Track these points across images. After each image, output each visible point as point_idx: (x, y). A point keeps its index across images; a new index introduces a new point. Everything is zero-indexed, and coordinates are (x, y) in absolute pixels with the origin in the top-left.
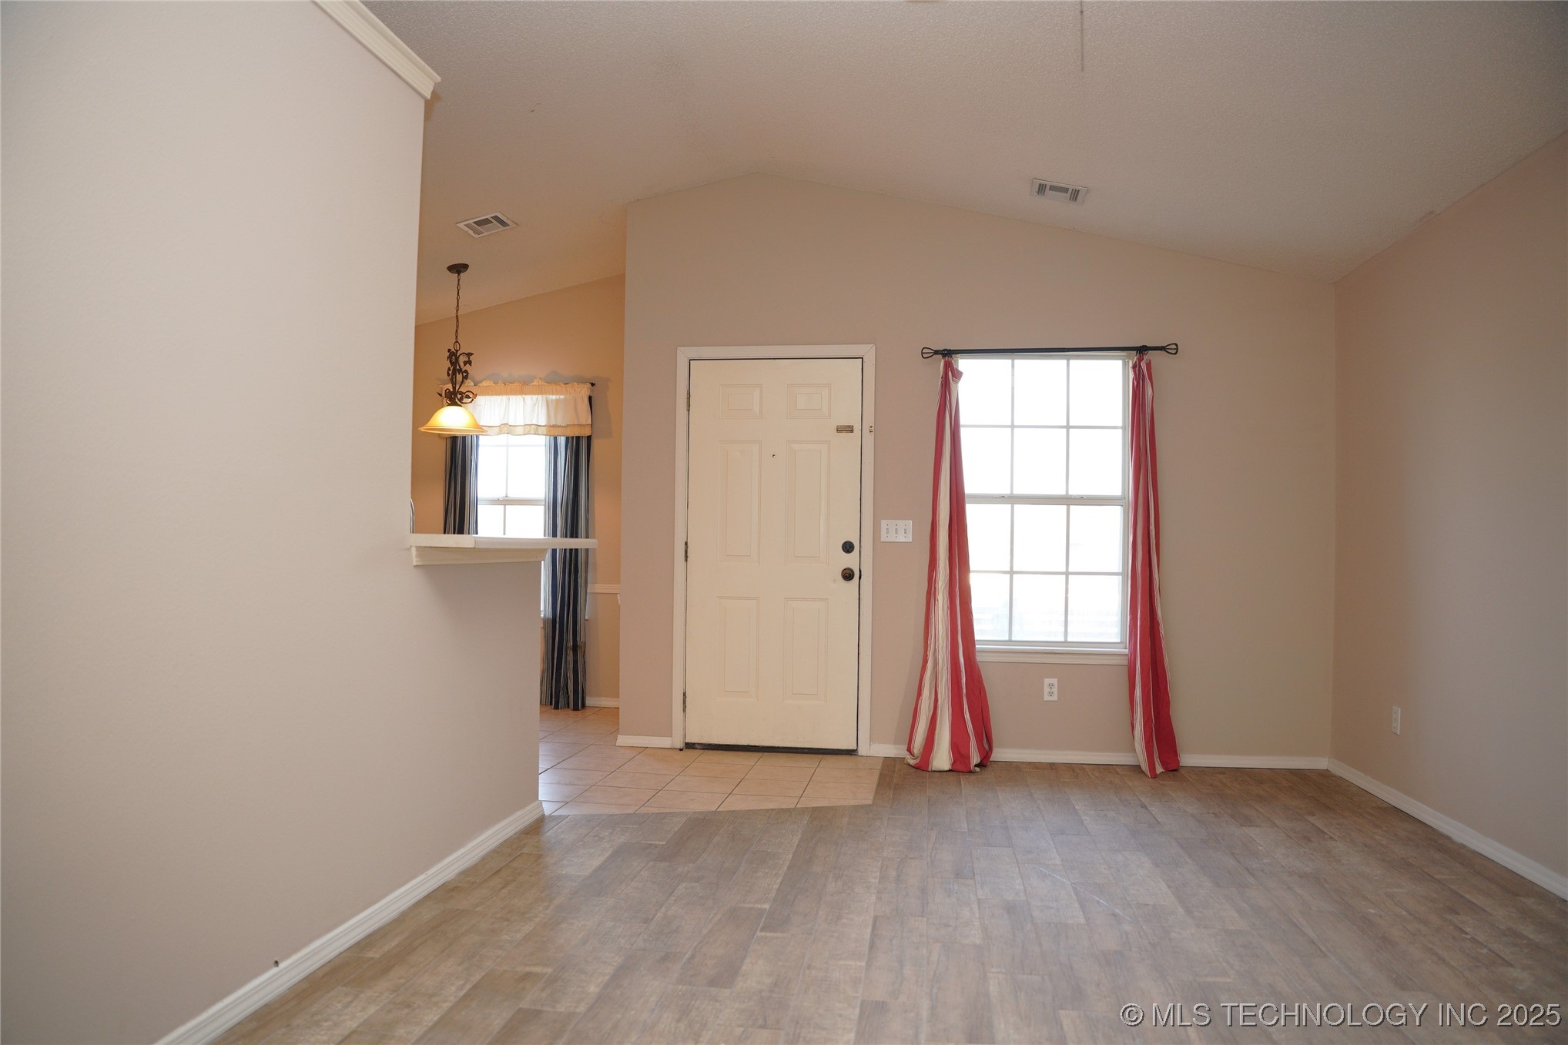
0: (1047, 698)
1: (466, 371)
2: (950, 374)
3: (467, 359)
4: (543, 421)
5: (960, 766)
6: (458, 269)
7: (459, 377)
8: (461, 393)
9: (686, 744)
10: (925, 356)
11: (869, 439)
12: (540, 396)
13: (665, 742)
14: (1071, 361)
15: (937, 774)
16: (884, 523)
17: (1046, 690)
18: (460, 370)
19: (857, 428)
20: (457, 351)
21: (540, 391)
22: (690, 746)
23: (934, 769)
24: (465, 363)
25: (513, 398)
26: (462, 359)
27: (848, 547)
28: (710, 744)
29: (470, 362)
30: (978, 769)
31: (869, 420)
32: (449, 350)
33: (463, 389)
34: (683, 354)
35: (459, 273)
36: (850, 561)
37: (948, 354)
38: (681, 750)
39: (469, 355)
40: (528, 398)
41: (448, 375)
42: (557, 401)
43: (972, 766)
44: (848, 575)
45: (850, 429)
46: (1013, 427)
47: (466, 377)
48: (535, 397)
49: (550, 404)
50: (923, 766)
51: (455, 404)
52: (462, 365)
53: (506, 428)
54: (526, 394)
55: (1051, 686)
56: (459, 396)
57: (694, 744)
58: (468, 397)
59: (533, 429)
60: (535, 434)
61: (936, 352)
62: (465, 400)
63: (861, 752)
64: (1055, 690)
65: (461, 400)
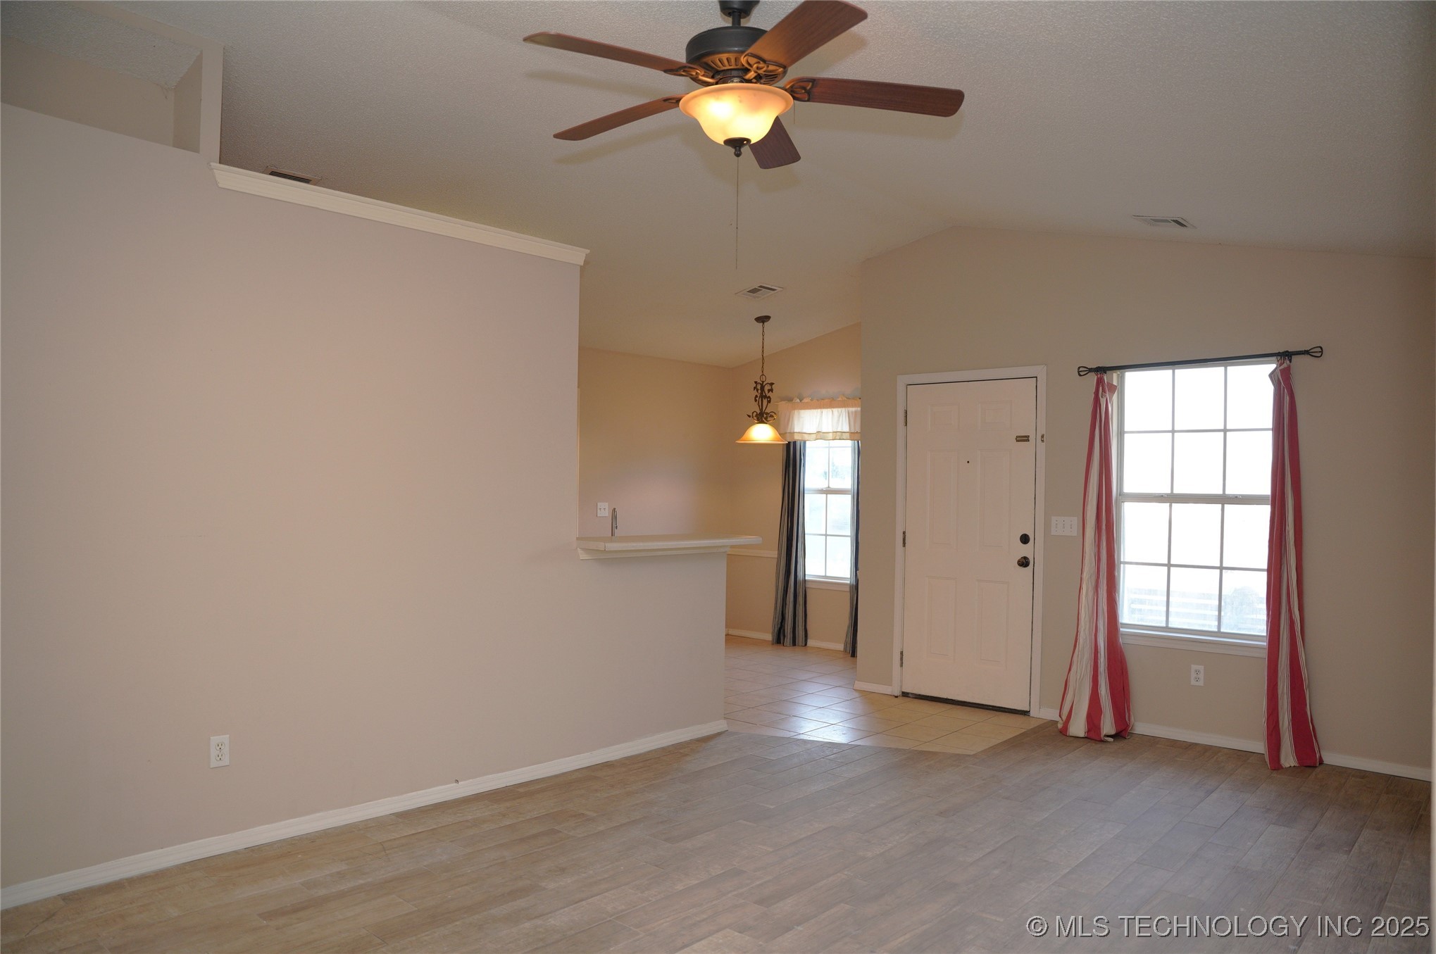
0: (1193, 682)
1: (769, 397)
2: (1101, 388)
3: (770, 388)
4: (846, 429)
5: (1093, 734)
6: (763, 319)
7: (765, 401)
8: (767, 414)
9: (903, 693)
10: (1082, 373)
11: (1042, 447)
12: (843, 409)
13: (887, 690)
14: (1228, 368)
15: (1072, 739)
16: (1054, 519)
17: (1193, 675)
18: (766, 397)
19: (1032, 438)
20: (763, 382)
21: (842, 405)
22: (905, 695)
23: (1071, 734)
24: (769, 391)
25: (825, 411)
26: (767, 388)
27: (1025, 539)
28: (920, 695)
29: (771, 390)
30: (1111, 739)
31: (1042, 430)
32: (756, 382)
33: (767, 411)
34: (902, 380)
35: (763, 322)
36: (1025, 550)
37: (1101, 370)
38: (896, 697)
39: (772, 384)
40: (835, 410)
41: (756, 400)
42: (856, 412)
43: (1102, 736)
44: (1024, 563)
45: (1025, 439)
46: (1173, 432)
47: (769, 402)
48: (840, 409)
49: (850, 414)
50: (1064, 731)
51: (763, 422)
52: (767, 392)
53: (820, 435)
54: (834, 408)
55: (1197, 672)
56: (765, 416)
57: (908, 693)
58: (772, 416)
59: (838, 436)
60: (840, 439)
61: (1091, 370)
62: (769, 419)
63: (1032, 714)
64: (1201, 676)
65: (766, 419)
